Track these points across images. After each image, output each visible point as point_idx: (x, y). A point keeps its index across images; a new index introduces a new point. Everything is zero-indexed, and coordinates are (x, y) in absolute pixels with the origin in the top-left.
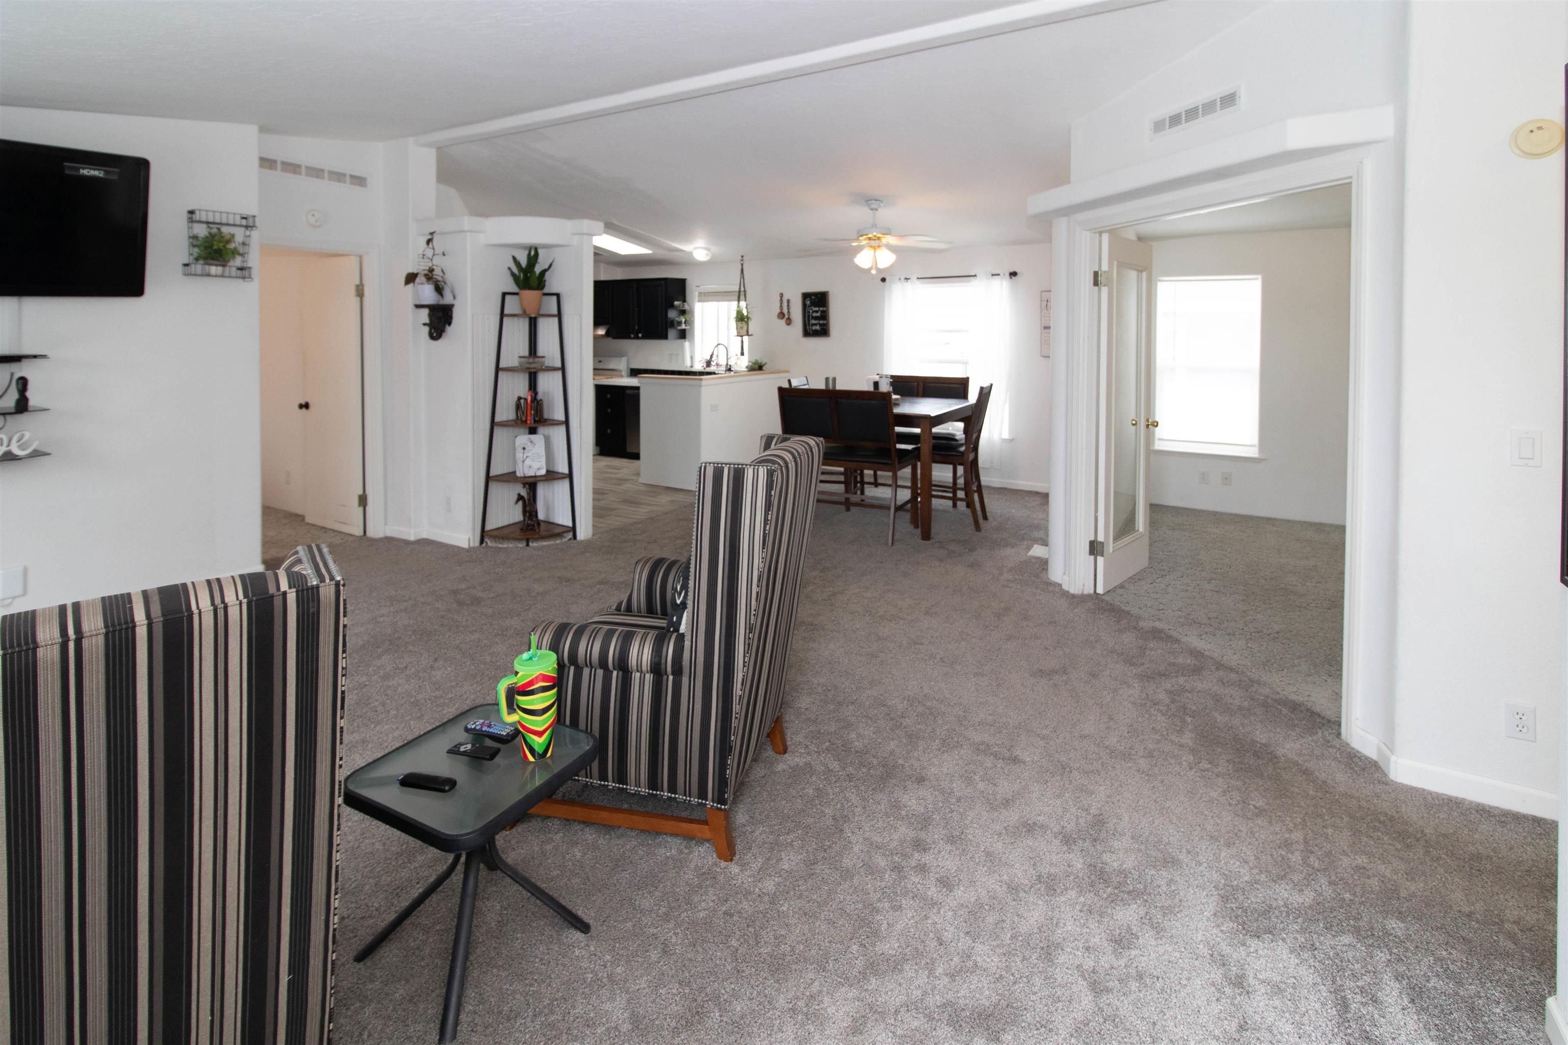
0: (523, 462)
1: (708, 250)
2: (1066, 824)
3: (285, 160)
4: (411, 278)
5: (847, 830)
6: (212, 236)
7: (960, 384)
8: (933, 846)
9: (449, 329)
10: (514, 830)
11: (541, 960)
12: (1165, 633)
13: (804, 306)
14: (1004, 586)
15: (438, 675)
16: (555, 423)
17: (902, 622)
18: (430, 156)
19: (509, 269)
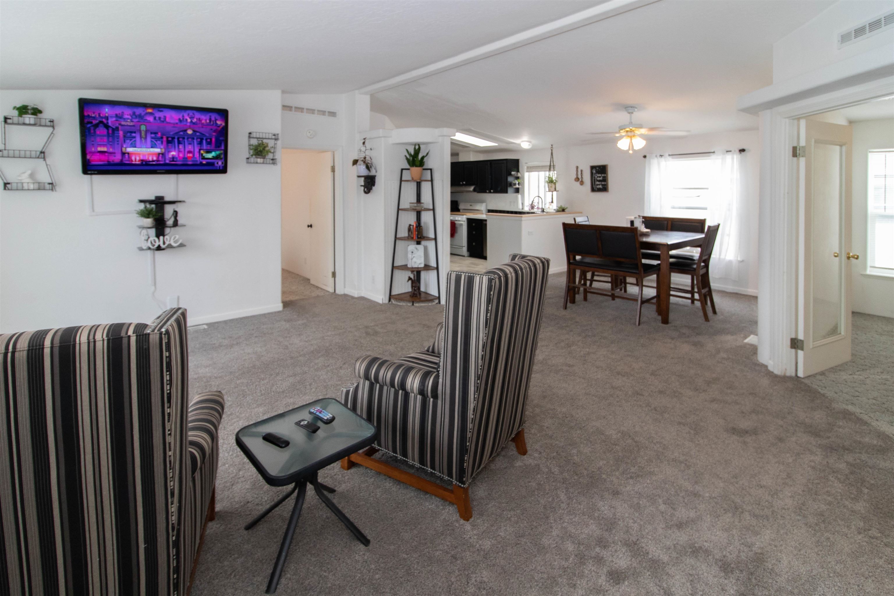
0: (412, 259)
1: (530, 142)
2: (728, 554)
3: (296, 106)
4: (355, 162)
5: (551, 518)
6: (259, 145)
7: (698, 223)
8: (613, 545)
9: (374, 188)
10: (349, 471)
11: (336, 556)
12: (855, 416)
13: (592, 174)
14: (718, 362)
15: (342, 372)
16: (428, 239)
17: (631, 378)
18: (367, 99)
19: (406, 156)
